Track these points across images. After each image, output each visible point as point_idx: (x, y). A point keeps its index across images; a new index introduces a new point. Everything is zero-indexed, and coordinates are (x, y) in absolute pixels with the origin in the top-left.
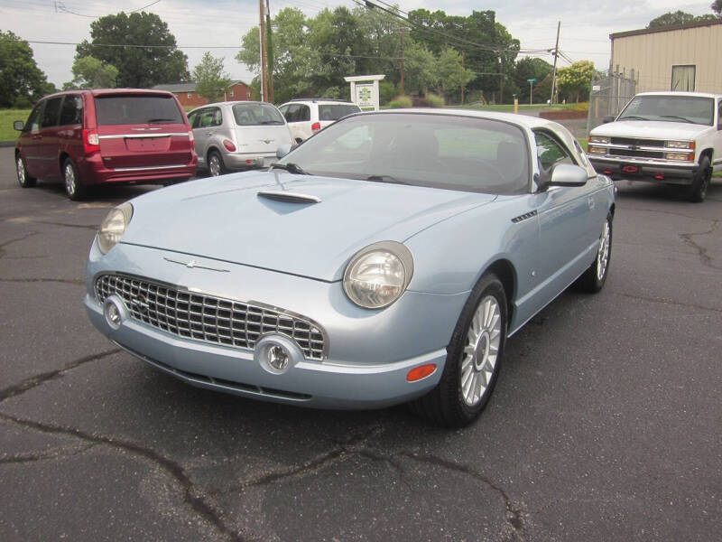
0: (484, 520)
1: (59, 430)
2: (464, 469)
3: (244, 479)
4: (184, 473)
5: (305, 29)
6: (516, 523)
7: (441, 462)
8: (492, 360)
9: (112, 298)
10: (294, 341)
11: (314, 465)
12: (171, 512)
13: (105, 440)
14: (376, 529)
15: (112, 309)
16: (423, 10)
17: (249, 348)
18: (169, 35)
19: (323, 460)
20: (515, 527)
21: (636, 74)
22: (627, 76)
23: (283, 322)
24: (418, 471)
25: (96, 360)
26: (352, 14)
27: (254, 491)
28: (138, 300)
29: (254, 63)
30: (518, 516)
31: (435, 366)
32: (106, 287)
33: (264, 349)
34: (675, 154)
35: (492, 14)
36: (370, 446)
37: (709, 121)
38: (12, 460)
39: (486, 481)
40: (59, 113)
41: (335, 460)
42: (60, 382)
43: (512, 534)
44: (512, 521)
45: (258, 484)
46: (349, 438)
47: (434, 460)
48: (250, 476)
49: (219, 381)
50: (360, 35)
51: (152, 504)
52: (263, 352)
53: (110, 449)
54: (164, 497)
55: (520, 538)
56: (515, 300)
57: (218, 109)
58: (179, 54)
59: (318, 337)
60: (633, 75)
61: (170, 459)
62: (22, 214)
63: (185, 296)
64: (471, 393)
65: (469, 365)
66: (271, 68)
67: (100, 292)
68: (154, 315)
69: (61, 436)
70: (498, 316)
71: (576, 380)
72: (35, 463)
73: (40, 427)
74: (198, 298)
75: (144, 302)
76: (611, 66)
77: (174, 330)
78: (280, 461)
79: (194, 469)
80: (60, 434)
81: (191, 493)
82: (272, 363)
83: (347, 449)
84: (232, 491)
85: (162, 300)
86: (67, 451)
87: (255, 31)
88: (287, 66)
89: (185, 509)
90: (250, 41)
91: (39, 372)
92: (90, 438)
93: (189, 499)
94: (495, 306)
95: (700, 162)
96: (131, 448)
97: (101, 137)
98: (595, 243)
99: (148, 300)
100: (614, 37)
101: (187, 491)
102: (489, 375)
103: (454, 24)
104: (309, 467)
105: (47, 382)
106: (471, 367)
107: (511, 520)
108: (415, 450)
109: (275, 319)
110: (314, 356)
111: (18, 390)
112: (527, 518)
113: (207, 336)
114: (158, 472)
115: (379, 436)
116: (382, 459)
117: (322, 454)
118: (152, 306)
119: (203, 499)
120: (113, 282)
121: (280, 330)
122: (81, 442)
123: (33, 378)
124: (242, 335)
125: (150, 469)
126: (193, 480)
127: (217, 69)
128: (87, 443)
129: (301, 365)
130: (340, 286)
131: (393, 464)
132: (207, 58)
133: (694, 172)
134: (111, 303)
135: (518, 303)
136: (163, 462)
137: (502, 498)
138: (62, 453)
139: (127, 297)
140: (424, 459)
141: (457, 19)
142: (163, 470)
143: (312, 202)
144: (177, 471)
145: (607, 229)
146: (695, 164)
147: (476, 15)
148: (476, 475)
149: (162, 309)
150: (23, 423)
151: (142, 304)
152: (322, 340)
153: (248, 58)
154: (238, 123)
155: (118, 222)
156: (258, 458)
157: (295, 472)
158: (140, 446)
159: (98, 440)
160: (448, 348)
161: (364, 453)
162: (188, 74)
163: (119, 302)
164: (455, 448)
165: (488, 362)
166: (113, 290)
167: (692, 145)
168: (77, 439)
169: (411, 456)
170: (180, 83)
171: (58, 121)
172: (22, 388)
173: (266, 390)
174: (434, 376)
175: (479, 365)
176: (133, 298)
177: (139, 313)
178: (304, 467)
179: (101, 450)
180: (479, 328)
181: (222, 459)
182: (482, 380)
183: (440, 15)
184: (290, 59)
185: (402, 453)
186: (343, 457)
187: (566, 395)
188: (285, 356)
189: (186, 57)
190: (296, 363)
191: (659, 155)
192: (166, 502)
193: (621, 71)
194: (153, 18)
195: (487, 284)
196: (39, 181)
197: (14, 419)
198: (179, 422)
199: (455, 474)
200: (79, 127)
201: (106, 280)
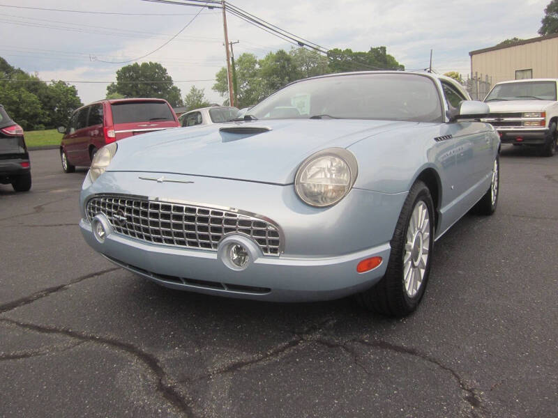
0: (441, 399)
1: (55, 331)
2: (412, 352)
3: (213, 368)
4: (159, 364)
5: (257, 66)
6: (473, 401)
7: (390, 347)
8: (425, 258)
9: (99, 217)
10: (252, 239)
11: (276, 353)
12: (144, 400)
13: (93, 338)
14: (338, 411)
15: (99, 226)
16: (337, 49)
17: (213, 249)
18: (168, 77)
19: (285, 348)
20: (473, 404)
21: (489, 78)
22: (484, 80)
23: (243, 223)
24: (371, 355)
25: (96, 277)
26: (288, 54)
27: (221, 378)
28: (118, 215)
29: (224, 91)
30: (474, 394)
31: (381, 258)
32: (94, 208)
33: (226, 247)
34: (531, 122)
35: (384, 49)
36: (325, 335)
37: (553, 98)
38: (8, 357)
39: (436, 362)
40: (88, 118)
41: (295, 348)
42: (64, 293)
43: (472, 412)
44: (468, 399)
45: (225, 371)
46: (306, 329)
47: (383, 345)
48: (218, 365)
49: (189, 281)
50: (295, 68)
51: (127, 393)
52: (225, 252)
53: (96, 345)
54: (139, 386)
55: (480, 415)
56: (440, 208)
57: (199, 113)
58: (175, 89)
59: (274, 233)
60: (487, 79)
61: (147, 352)
62: (61, 187)
63: (156, 207)
64: (411, 286)
65: (409, 260)
66: (236, 93)
67: (90, 213)
68: (131, 227)
69: (54, 336)
70: (427, 220)
71: (493, 276)
72: (28, 359)
73: (39, 329)
74: (167, 208)
75: (123, 216)
76: (472, 73)
77: (148, 238)
78: (245, 350)
79: (167, 360)
80: (55, 334)
81: (163, 382)
82: (234, 261)
83: (305, 338)
84: (201, 378)
85: (137, 212)
86: (57, 348)
87: (224, 71)
88: (246, 92)
89: (157, 397)
90: (221, 77)
91: (48, 287)
92: (80, 337)
93: (161, 387)
94: (425, 210)
95: (549, 127)
96: (113, 343)
97: (116, 132)
98: (490, 174)
99: (125, 214)
100: (472, 54)
101: (160, 380)
102: (423, 271)
103: (358, 57)
104: (272, 355)
105: (53, 294)
106: (410, 262)
107: (466, 398)
108: (365, 337)
109: (235, 221)
110: (271, 252)
111: (27, 301)
112: (481, 395)
113: (176, 241)
114: (136, 364)
115: (332, 326)
116: (338, 345)
117: (283, 344)
118: (129, 219)
119: (174, 387)
120: (99, 203)
121: (240, 230)
122: (71, 340)
123: (42, 292)
124: (206, 237)
125: (129, 361)
126: (167, 370)
127: (200, 96)
128: (77, 340)
129: (260, 261)
130: (292, 189)
131: (347, 350)
132: (194, 90)
133: (546, 134)
134: (97, 221)
135: (442, 211)
136: (142, 356)
137: (453, 378)
138: (53, 351)
139: (110, 214)
140: (374, 345)
141: (360, 54)
142: (141, 361)
143: (264, 130)
144: (152, 363)
145: (496, 165)
146: (546, 128)
147: (373, 50)
148: (424, 358)
149: (137, 220)
150: (25, 326)
151: (121, 218)
152: (277, 236)
153: (220, 88)
154: (213, 121)
155: (106, 159)
156: (225, 349)
157: (259, 360)
158: (122, 342)
159: (86, 338)
160: (391, 242)
161: (319, 341)
162: (181, 101)
163: (103, 219)
164: (401, 335)
165: (422, 261)
166: (99, 210)
167: (543, 114)
168: (68, 337)
169: (362, 342)
170: (176, 107)
171: (87, 123)
172: (31, 299)
173: (231, 287)
174: (380, 269)
175: (416, 261)
176: (114, 213)
177: (120, 227)
178: (267, 356)
179: (88, 346)
180: (414, 229)
181: (194, 351)
182: (418, 276)
183: (349, 51)
184: (248, 87)
185: (354, 340)
186: (301, 345)
187: (488, 288)
188: (246, 254)
189: (180, 90)
190: (256, 259)
191: (518, 123)
192: (139, 391)
193: (479, 76)
194: (158, 66)
195: (419, 190)
196: (77, 167)
197: (18, 324)
198: (158, 321)
199: (405, 357)
200: (101, 126)
201: (94, 203)
